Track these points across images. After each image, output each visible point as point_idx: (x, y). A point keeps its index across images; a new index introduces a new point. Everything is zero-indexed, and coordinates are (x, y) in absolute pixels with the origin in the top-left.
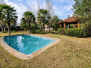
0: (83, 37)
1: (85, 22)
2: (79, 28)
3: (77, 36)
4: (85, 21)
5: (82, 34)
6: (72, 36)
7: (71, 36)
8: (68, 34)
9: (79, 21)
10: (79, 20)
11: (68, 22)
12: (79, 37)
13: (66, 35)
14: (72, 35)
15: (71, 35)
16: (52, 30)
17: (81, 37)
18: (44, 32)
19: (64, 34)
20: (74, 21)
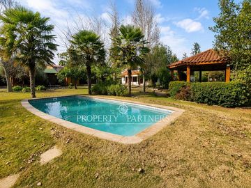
0: (238, 106)
1: (246, 66)
2: (228, 82)
3: (222, 102)
4: (245, 63)
5: (237, 99)
6: (209, 105)
7: (208, 103)
8: (200, 98)
9: (230, 63)
10: (231, 60)
11: (200, 63)
12: (227, 107)
13: (192, 101)
14: (209, 100)
15: (206, 100)
16: (149, 87)
17: (233, 107)
18: (130, 90)
19: (187, 97)
20: (216, 62)
